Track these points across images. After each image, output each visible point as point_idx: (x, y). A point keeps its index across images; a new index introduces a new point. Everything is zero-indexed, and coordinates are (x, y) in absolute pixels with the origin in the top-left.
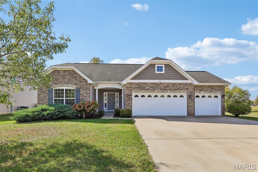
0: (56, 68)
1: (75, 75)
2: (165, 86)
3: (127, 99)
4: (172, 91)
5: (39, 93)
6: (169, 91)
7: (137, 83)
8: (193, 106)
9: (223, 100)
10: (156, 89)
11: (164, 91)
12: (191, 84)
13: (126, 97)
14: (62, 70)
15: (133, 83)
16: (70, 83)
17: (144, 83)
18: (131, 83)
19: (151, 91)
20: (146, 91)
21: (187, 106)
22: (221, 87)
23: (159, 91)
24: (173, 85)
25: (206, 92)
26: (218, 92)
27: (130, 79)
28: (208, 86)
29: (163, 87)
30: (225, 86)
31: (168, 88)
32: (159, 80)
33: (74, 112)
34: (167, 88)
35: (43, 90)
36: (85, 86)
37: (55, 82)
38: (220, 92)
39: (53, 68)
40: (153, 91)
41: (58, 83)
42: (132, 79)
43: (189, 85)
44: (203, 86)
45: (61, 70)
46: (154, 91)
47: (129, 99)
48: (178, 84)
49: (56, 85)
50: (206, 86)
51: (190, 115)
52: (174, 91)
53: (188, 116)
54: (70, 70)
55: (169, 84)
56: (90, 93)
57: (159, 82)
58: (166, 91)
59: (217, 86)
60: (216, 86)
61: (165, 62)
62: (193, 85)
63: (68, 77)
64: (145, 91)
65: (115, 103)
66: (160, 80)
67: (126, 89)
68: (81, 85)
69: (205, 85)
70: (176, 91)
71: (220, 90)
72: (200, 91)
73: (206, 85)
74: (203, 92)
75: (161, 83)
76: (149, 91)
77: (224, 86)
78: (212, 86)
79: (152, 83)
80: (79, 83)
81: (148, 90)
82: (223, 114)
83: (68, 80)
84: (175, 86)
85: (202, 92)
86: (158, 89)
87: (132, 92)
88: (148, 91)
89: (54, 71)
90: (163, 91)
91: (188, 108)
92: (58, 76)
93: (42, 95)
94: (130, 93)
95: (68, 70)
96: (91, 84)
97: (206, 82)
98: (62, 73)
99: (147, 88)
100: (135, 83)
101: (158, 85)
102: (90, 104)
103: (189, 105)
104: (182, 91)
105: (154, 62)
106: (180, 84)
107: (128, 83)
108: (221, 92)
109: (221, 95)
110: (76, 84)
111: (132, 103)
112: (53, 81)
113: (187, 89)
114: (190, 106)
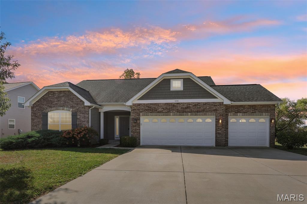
0: (50, 89)
1: (72, 97)
2: (184, 107)
3: (133, 124)
4: (194, 114)
5: (33, 117)
6: (189, 114)
7: (147, 104)
8: (224, 134)
9: (271, 126)
10: (171, 111)
11: (182, 113)
12: (221, 104)
13: (133, 122)
14: (57, 91)
15: (141, 104)
16: (66, 105)
17: (156, 104)
18: (139, 105)
19: (165, 114)
20: (158, 113)
21: (216, 134)
22: (270, 107)
23: (176, 114)
24: (195, 105)
25: (245, 114)
26: (264, 114)
27: (138, 100)
28: (249, 106)
29: (181, 108)
30: (276, 105)
31: (188, 110)
32: (175, 99)
33: (61, 140)
34: (186, 110)
35: (37, 114)
36: (83, 110)
37: (50, 105)
38: (267, 114)
39: (48, 90)
40: (167, 114)
41: (53, 106)
42: (139, 99)
43: (218, 105)
44: (241, 106)
45: (55, 91)
46: (169, 113)
47: (136, 124)
48: (203, 104)
49: (51, 109)
50: (245, 105)
51: (220, 146)
52: (196, 113)
53: (216, 146)
54: (65, 91)
55: (189, 104)
56: (89, 117)
57: (176, 102)
58: (185, 113)
59: (264, 105)
60: (261, 105)
61: (183, 76)
62: (225, 105)
63: (63, 98)
64: (156, 114)
65: (129, 129)
66: (177, 99)
67: (132, 111)
68: (78, 108)
69: (243, 105)
70: (199, 113)
71: (267, 111)
72: (236, 113)
73: (247, 105)
74: (241, 114)
75: (178, 103)
76: (162, 114)
77: (274, 105)
78: (255, 106)
79: (166, 104)
80: (76, 105)
81: (160, 112)
82: (272, 146)
83: (64, 102)
84: (198, 107)
85: (239, 114)
86: (174, 111)
87: (139, 115)
88: (160, 114)
89: (48, 92)
90: (180, 113)
91: (216, 137)
92: (53, 97)
93: (36, 120)
94: (137, 117)
95: (63, 91)
96: (89, 107)
97: (245, 101)
98: (57, 94)
99: (160, 110)
100: (144, 104)
101: (174, 106)
102: (81, 131)
103: (218, 132)
104: (207, 113)
105: (169, 77)
106: (205, 104)
107: (134, 105)
108: (269, 114)
109: (270, 118)
110: (72, 107)
111: (140, 129)
112: (48, 104)
113: (216, 110)
114: (219, 134)
